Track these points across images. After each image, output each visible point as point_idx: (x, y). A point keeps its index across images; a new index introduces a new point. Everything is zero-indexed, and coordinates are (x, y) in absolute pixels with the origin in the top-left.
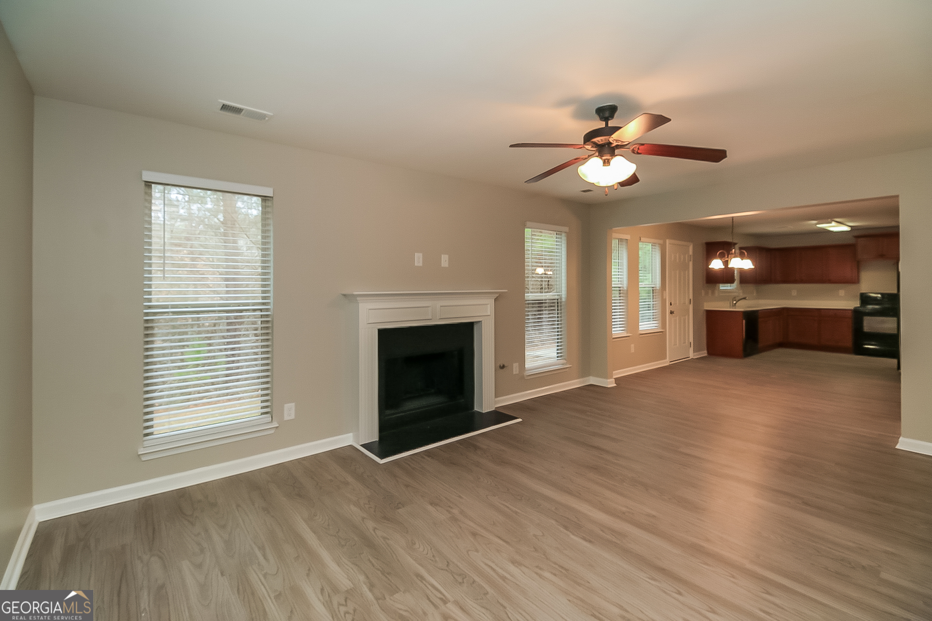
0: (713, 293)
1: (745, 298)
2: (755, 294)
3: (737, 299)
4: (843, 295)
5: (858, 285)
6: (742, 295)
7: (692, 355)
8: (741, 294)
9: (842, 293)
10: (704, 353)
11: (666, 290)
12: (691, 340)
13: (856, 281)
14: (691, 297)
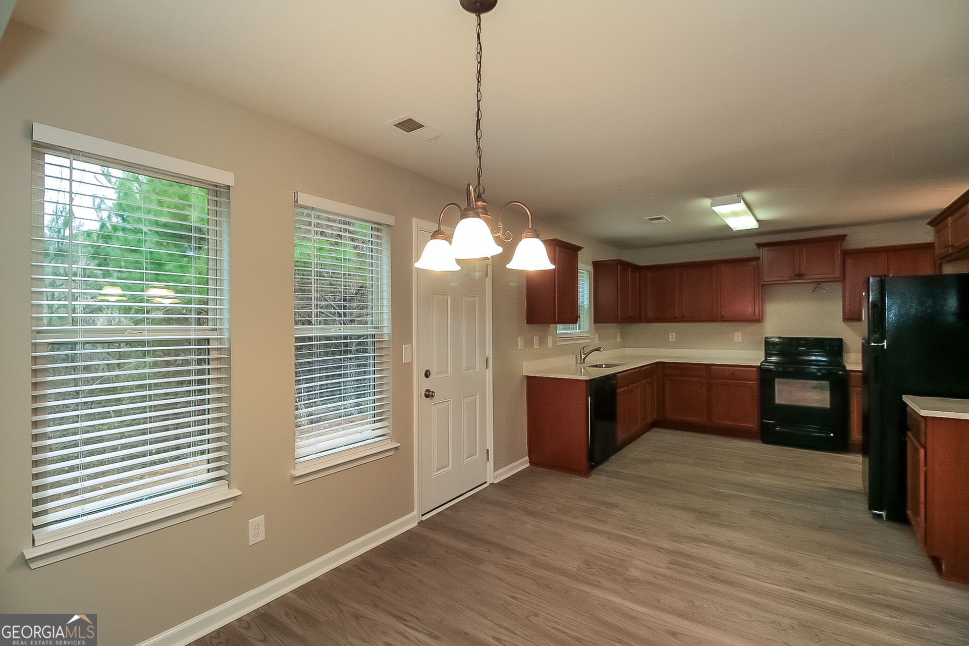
0: (543, 342)
1: (598, 350)
2: (618, 340)
3: (587, 350)
4: (740, 340)
5: (760, 324)
6: (597, 343)
7: (493, 476)
8: (597, 341)
9: (738, 336)
10: (523, 464)
11: (411, 342)
12: (490, 445)
13: (758, 319)
14: (489, 353)
